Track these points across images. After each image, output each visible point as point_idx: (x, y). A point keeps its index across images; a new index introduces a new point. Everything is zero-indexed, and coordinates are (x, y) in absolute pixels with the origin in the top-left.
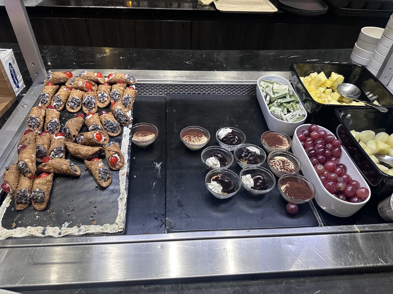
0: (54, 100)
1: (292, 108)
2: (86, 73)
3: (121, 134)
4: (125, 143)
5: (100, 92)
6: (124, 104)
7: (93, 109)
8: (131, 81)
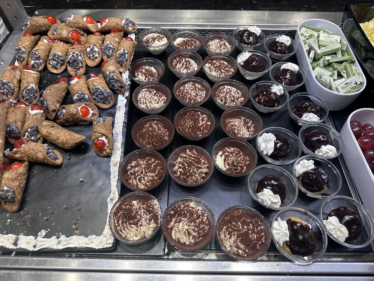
0: (32, 58)
1: (344, 72)
2: (72, 18)
3: (114, 106)
4: (120, 119)
5: (89, 45)
6: (119, 62)
7: (80, 70)
8: (129, 28)
